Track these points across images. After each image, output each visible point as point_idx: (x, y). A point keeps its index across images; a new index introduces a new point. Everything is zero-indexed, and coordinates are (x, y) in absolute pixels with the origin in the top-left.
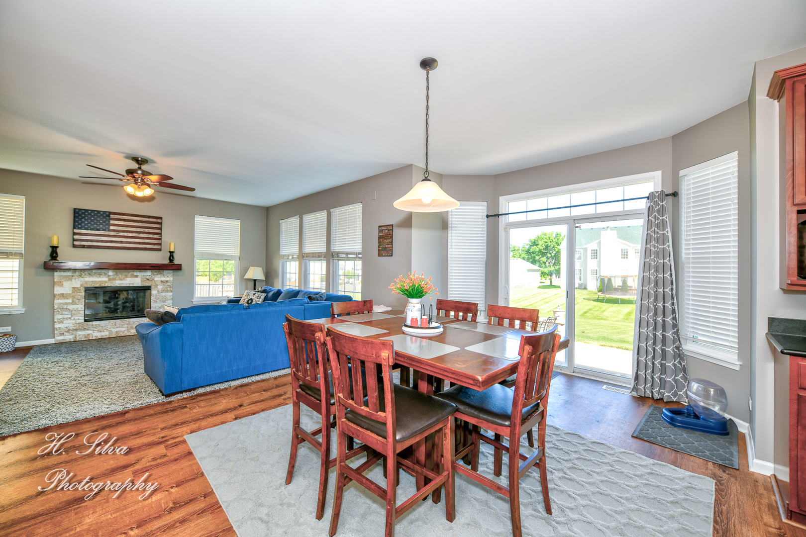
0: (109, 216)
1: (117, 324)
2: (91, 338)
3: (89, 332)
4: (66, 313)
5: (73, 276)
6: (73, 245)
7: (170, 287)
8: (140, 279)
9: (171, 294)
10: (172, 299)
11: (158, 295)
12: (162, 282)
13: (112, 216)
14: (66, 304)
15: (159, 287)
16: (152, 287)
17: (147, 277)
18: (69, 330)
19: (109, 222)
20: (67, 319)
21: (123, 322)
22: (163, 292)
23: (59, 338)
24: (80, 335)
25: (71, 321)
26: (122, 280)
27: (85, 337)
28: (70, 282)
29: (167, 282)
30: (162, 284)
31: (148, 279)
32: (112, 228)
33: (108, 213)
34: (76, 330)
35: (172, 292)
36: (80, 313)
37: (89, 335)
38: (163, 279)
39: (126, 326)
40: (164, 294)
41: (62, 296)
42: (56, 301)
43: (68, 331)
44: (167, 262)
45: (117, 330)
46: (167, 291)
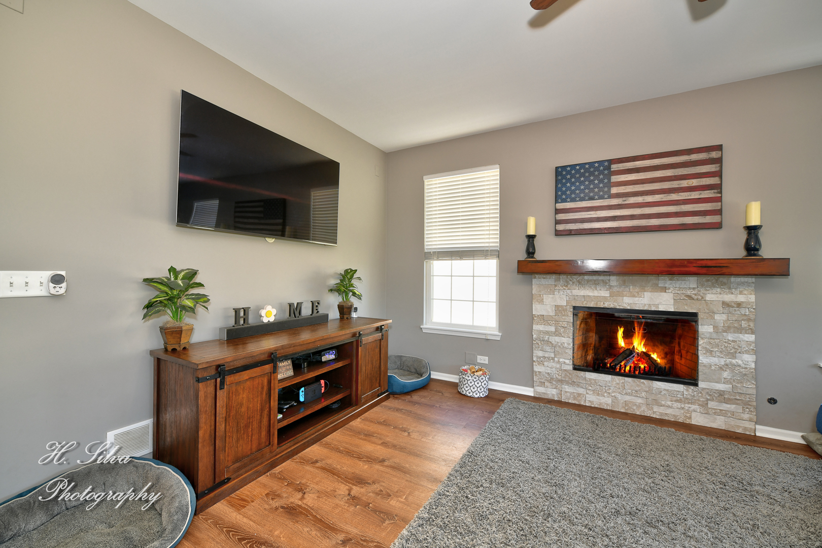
0: (609, 168)
1: (627, 387)
2: (582, 403)
3: (581, 391)
4: (548, 348)
5: (556, 286)
6: (556, 230)
7: (749, 320)
8: (671, 295)
9: (752, 338)
10: (755, 352)
11: (714, 336)
12: (725, 304)
13: (614, 167)
14: (547, 333)
15: (717, 317)
16: (700, 316)
17: (689, 292)
18: (552, 379)
19: (609, 179)
20: (548, 358)
21: (638, 386)
22: (727, 329)
23: (541, 390)
24: (566, 392)
25: (554, 365)
26: (634, 296)
27: (575, 398)
28: (551, 296)
29: (739, 305)
30: (726, 311)
31: (690, 297)
32: (614, 190)
33: (606, 164)
34: (561, 381)
35: (752, 333)
36: (566, 353)
37: (579, 395)
38: (728, 298)
39: (644, 394)
40: (730, 337)
41: (543, 319)
42: (535, 327)
43: (550, 381)
44: (739, 252)
45: (628, 398)
46: (740, 330)
